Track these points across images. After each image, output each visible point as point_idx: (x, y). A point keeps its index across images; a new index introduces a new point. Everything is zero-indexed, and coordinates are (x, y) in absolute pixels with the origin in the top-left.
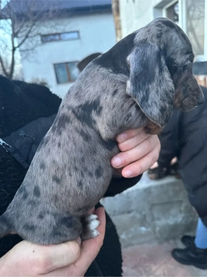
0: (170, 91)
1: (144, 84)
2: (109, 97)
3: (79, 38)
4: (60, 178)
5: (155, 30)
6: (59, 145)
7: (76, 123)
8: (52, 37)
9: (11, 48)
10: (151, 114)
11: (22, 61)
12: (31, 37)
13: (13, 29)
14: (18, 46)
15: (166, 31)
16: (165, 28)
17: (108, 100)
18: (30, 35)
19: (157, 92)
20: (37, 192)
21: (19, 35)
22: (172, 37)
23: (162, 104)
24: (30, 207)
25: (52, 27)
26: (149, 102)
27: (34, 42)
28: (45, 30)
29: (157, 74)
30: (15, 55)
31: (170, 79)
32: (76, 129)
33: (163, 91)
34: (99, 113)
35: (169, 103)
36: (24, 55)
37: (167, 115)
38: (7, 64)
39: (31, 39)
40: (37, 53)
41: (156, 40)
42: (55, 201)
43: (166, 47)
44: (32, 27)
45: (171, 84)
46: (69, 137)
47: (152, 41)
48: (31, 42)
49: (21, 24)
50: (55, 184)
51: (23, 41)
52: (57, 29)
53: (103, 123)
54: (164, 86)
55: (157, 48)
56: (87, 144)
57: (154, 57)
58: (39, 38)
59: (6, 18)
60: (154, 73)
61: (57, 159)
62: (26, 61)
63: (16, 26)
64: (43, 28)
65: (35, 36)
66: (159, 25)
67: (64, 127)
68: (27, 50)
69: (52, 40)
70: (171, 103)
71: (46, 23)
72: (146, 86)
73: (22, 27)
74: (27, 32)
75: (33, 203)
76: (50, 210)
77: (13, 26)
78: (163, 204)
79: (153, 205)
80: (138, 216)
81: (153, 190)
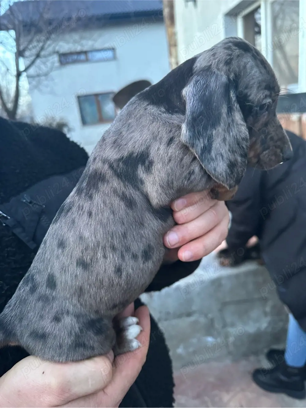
0: (243, 139)
1: (205, 128)
2: (162, 147)
3: (114, 58)
4: (89, 261)
5: (222, 54)
6: (90, 214)
7: (116, 183)
8: (75, 57)
9: (15, 73)
10: (215, 170)
11: (30, 91)
12: (45, 56)
13: (18, 45)
14: (25, 70)
15: (238, 56)
16: (237, 51)
17: (161, 152)
18: (43, 53)
19: (224, 140)
20: (51, 283)
21: (27, 53)
22: (246, 64)
23: (232, 157)
24: (40, 304)
25: (75, 42)
26: (213, 154)
27: (49, 64)
28: (65, 46)
29: (224, 115)
30: (20, 83)
31: (242, 123)
32: (115, 191)
33: (232, 139)
34: (148, 169)
35: (242, 156)
36: (34, 83)
37: (238, 173)
38: (8, 95)
39: (44, 59)
40: (53, 80)
41: (225, 68)
42: (79, 296)
43: (238, 77)
44: (45, 42)
45: (244, 130)
46: (105, 203)
47: (218, 69)
48: (44, 63)
49: (29, 38)
50: (79, 271)
51: (33, 63)
52: (82, 45)
53: (154, 184)
54: (234, 132)
55: (224, 79)
56: (131, 213)
58: (56, 58)
59: (7, 29)
60: (220, 114)
61: (87, 234)
62: (36, 91)
63: (22, 40)
64: (61, 43)
65: (50, 55)
66: (228, 48)
67: (97, 189)
68: (38, 76)
69: (75, 62)
70: (244, 155)
71: (67, 37)
72: (209, 132)
73: (31, 42)
74: (38, 49)
75: (45, 299)
76: (71, 308)
77: (17, 40)
78: (239, 302)
79: (224, 305)
80: (202, 320)
81: (223, 282)
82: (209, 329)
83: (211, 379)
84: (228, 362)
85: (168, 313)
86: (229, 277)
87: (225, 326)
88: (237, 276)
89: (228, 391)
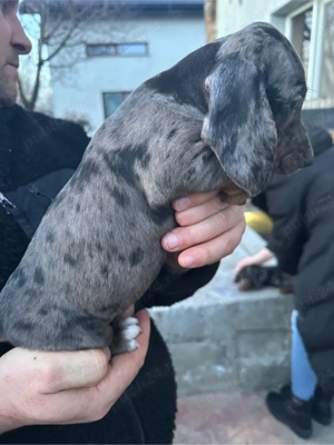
0: (271, 140)
1: (230, 125)
2: (162, 140)
3: (147, 54)
4: (76, 258)
5: (251, 40)
6: (78, 208)
7: (109, 177)
9: (37, 62)
10: (237, 173)
11: (52, 83)
12: (71, 46)
13: (43, 31)
14: (48, 59)
15: (270, 44)
16: (269, 39)
17: (160, 145)
18: (69, 42)
19: (250, 139)
20: (39, 277)
21: (52, 41)
23: (256, 160)
24: (27, 298)
25: (104, 33)
26: (236, 154)
27: (74, 55)
28: (93, 36)
29: (252, 111)
30: (41, 73)
31: (271, 121)
32: (107, 185)
33: (258, 140)
34: (145, 165)
35: (267, 158)
36: (57, 74)
37: (262, 178)
38: (28, 85)
39: (69, 49)
40: (77, 72)
41: (254, 57)
42: (67, 292)
43: (269, 68)
44: (71, 30)
45: (272, 128)
46: (94, 197)
47: (247, 58)
48: (69, 53)
49: (55, 24)
50: (67, 267)
51: (57, 52)
53: (150, 181)
54: (261, 131)
55: (253, 69)
56: (121, 210)
57: (248, 83)
58: (82, 49)
59: (32, 13)
60: (247, 109)
61: (73, 230)
62: (58, 83)
63: (47, 26)
65: (76, 45)
66: (258, 34)
67: (89, 181)
68: (62, 66)
70: (270, 158)
72: (234, 130)
73: (56, 28)
74: (64, 36)
75: (33, 294)
76: (59, 304)
77: (42, 25)
78: (256, 331)
79: (239, 333)
80: (214, 347)
81: (241, 308)
82: (220, 357)
83: (218, 412)
84: (238, 395)
85: (176, 336)
86: (248, 303)
87: (238, 355)
88: (256, 303)
89: (234, 426)
